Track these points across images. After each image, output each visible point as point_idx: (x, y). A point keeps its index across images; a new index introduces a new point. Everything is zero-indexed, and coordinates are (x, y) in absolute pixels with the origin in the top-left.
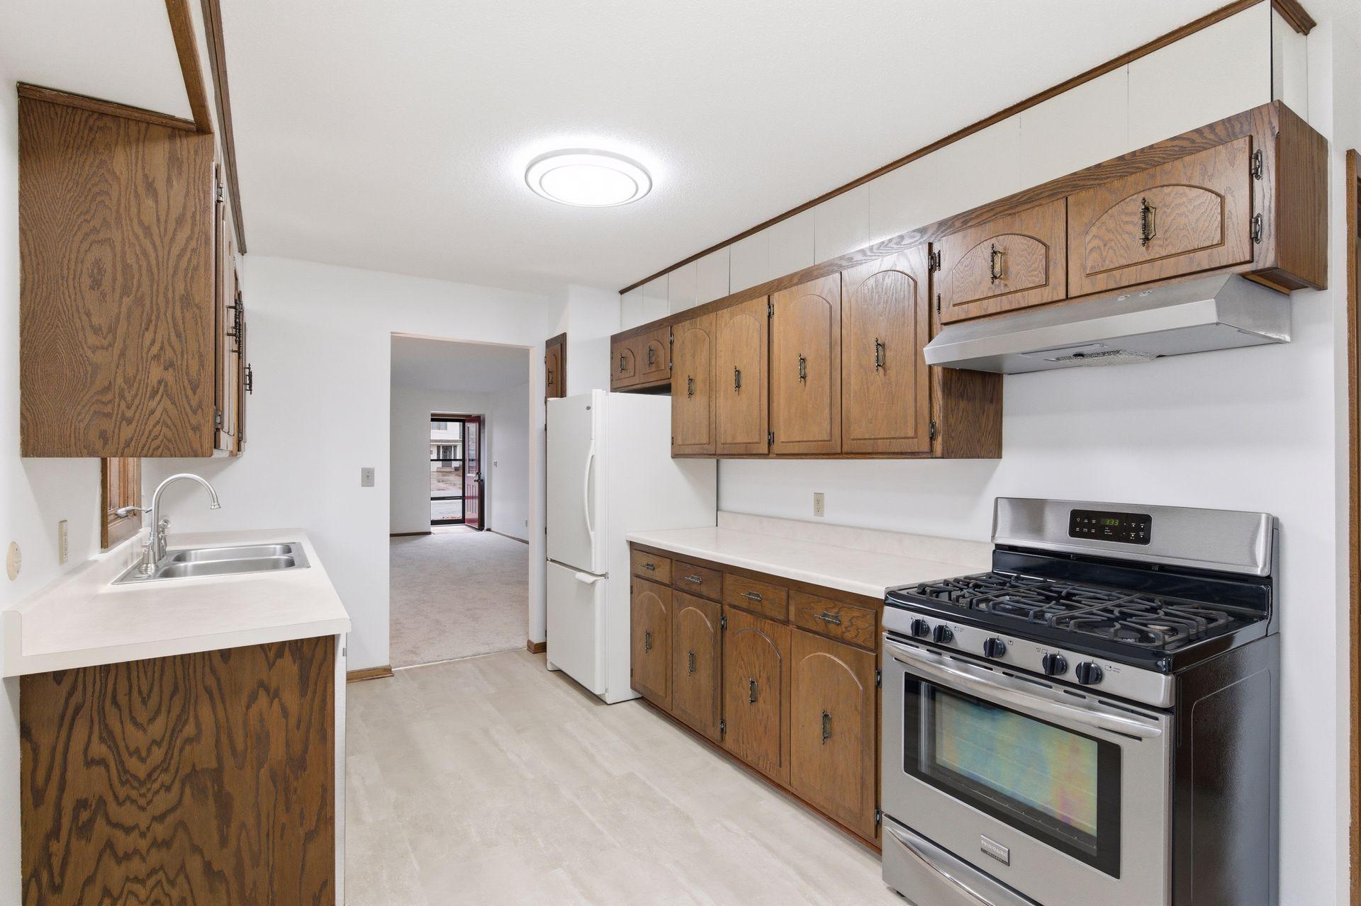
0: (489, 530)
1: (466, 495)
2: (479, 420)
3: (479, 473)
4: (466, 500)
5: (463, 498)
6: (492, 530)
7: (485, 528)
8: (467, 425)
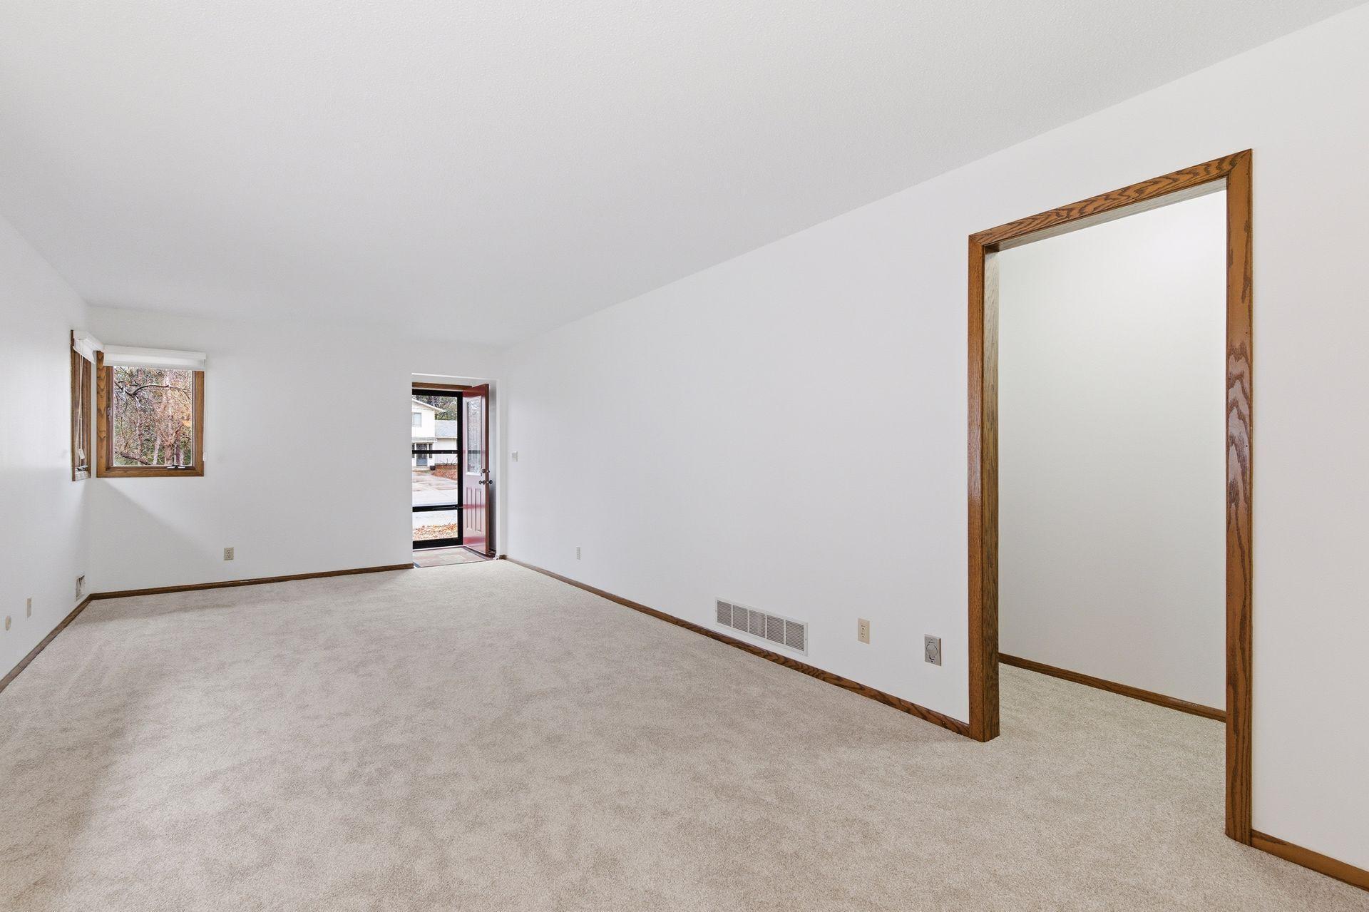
0: (503, 557)
1: (464, 503)
2: (484, 391)
3: (486, 471)
4: (464, 511)
5: (459, 507)
6: (509, 556)
7: (498, 554)
8: (465, 400)
